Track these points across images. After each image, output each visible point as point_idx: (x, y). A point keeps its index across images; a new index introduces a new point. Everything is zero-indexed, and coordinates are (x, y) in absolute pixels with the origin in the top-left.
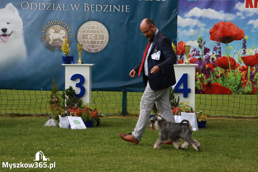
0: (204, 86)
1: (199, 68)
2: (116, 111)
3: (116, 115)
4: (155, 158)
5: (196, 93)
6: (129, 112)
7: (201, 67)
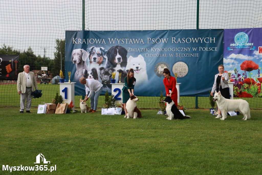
0: (238, 93)
1: (235, 84)
2: (193, 106)
3: (193, 108)
4: (214, 130)
5: (234, 97)
6: (199, 107)
7: (236, 84)
